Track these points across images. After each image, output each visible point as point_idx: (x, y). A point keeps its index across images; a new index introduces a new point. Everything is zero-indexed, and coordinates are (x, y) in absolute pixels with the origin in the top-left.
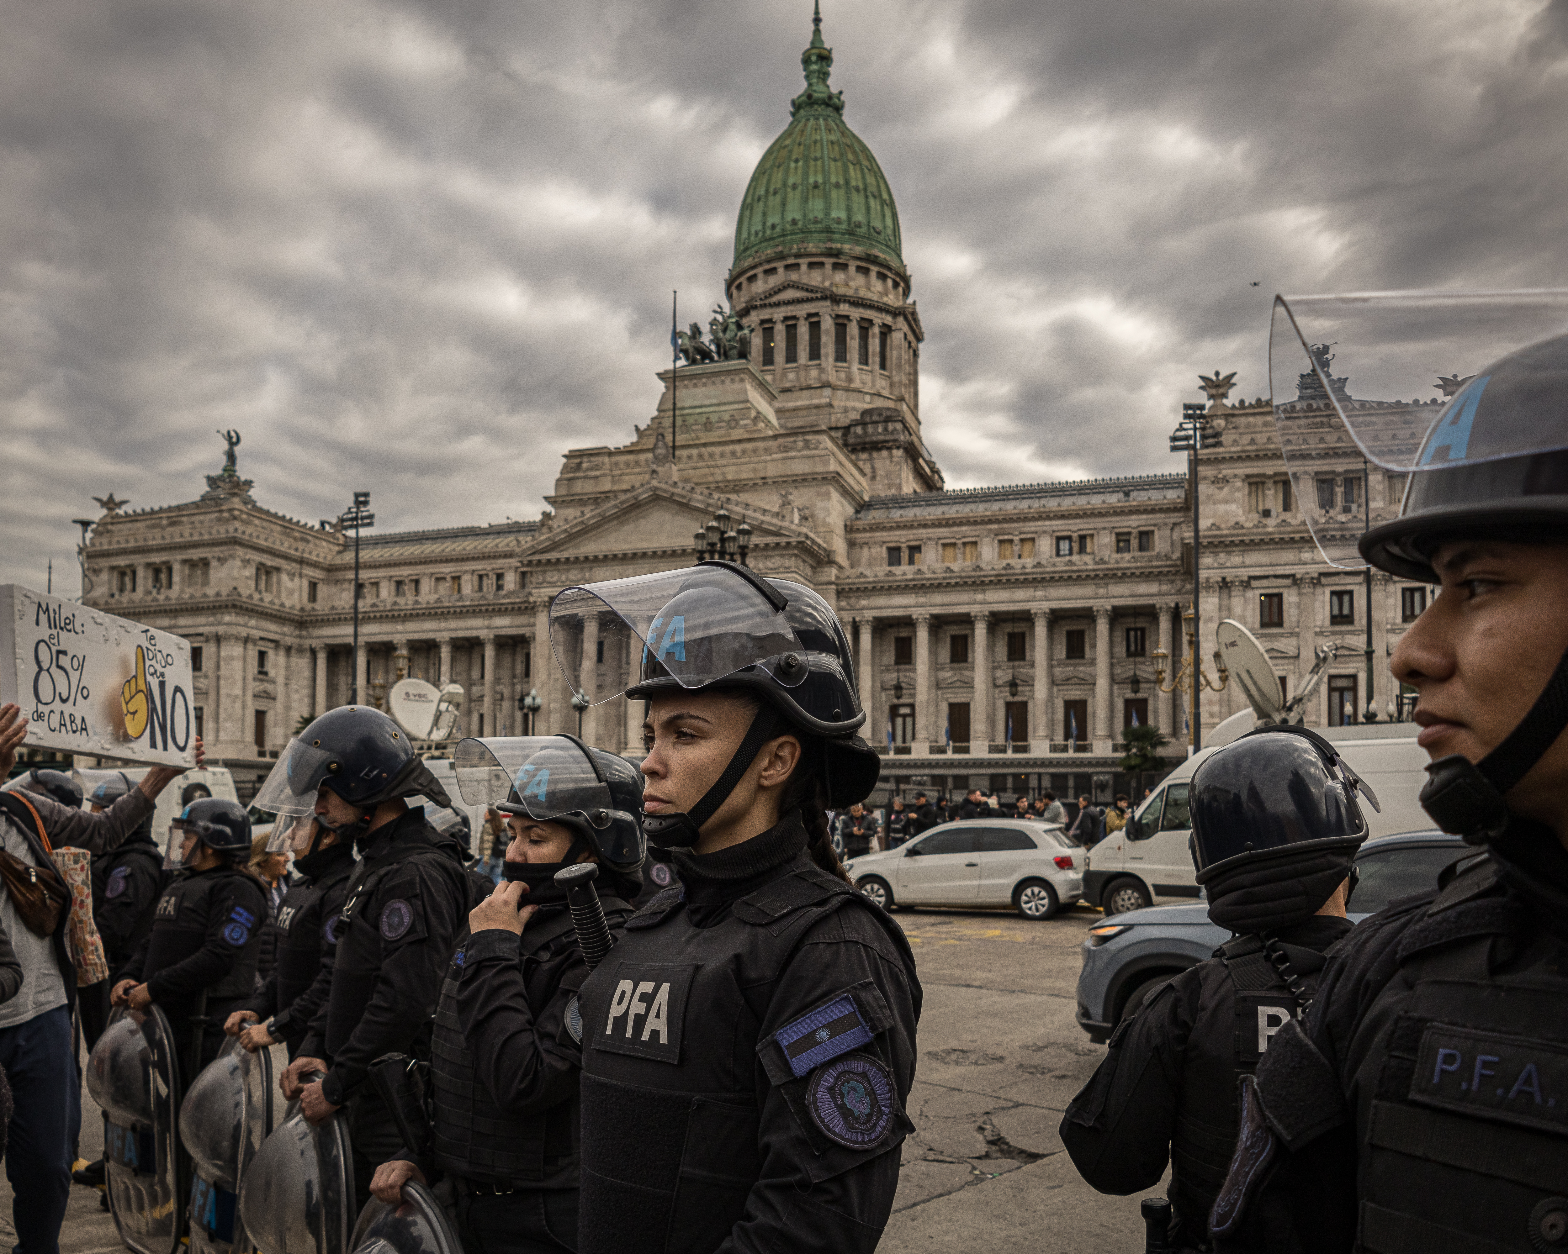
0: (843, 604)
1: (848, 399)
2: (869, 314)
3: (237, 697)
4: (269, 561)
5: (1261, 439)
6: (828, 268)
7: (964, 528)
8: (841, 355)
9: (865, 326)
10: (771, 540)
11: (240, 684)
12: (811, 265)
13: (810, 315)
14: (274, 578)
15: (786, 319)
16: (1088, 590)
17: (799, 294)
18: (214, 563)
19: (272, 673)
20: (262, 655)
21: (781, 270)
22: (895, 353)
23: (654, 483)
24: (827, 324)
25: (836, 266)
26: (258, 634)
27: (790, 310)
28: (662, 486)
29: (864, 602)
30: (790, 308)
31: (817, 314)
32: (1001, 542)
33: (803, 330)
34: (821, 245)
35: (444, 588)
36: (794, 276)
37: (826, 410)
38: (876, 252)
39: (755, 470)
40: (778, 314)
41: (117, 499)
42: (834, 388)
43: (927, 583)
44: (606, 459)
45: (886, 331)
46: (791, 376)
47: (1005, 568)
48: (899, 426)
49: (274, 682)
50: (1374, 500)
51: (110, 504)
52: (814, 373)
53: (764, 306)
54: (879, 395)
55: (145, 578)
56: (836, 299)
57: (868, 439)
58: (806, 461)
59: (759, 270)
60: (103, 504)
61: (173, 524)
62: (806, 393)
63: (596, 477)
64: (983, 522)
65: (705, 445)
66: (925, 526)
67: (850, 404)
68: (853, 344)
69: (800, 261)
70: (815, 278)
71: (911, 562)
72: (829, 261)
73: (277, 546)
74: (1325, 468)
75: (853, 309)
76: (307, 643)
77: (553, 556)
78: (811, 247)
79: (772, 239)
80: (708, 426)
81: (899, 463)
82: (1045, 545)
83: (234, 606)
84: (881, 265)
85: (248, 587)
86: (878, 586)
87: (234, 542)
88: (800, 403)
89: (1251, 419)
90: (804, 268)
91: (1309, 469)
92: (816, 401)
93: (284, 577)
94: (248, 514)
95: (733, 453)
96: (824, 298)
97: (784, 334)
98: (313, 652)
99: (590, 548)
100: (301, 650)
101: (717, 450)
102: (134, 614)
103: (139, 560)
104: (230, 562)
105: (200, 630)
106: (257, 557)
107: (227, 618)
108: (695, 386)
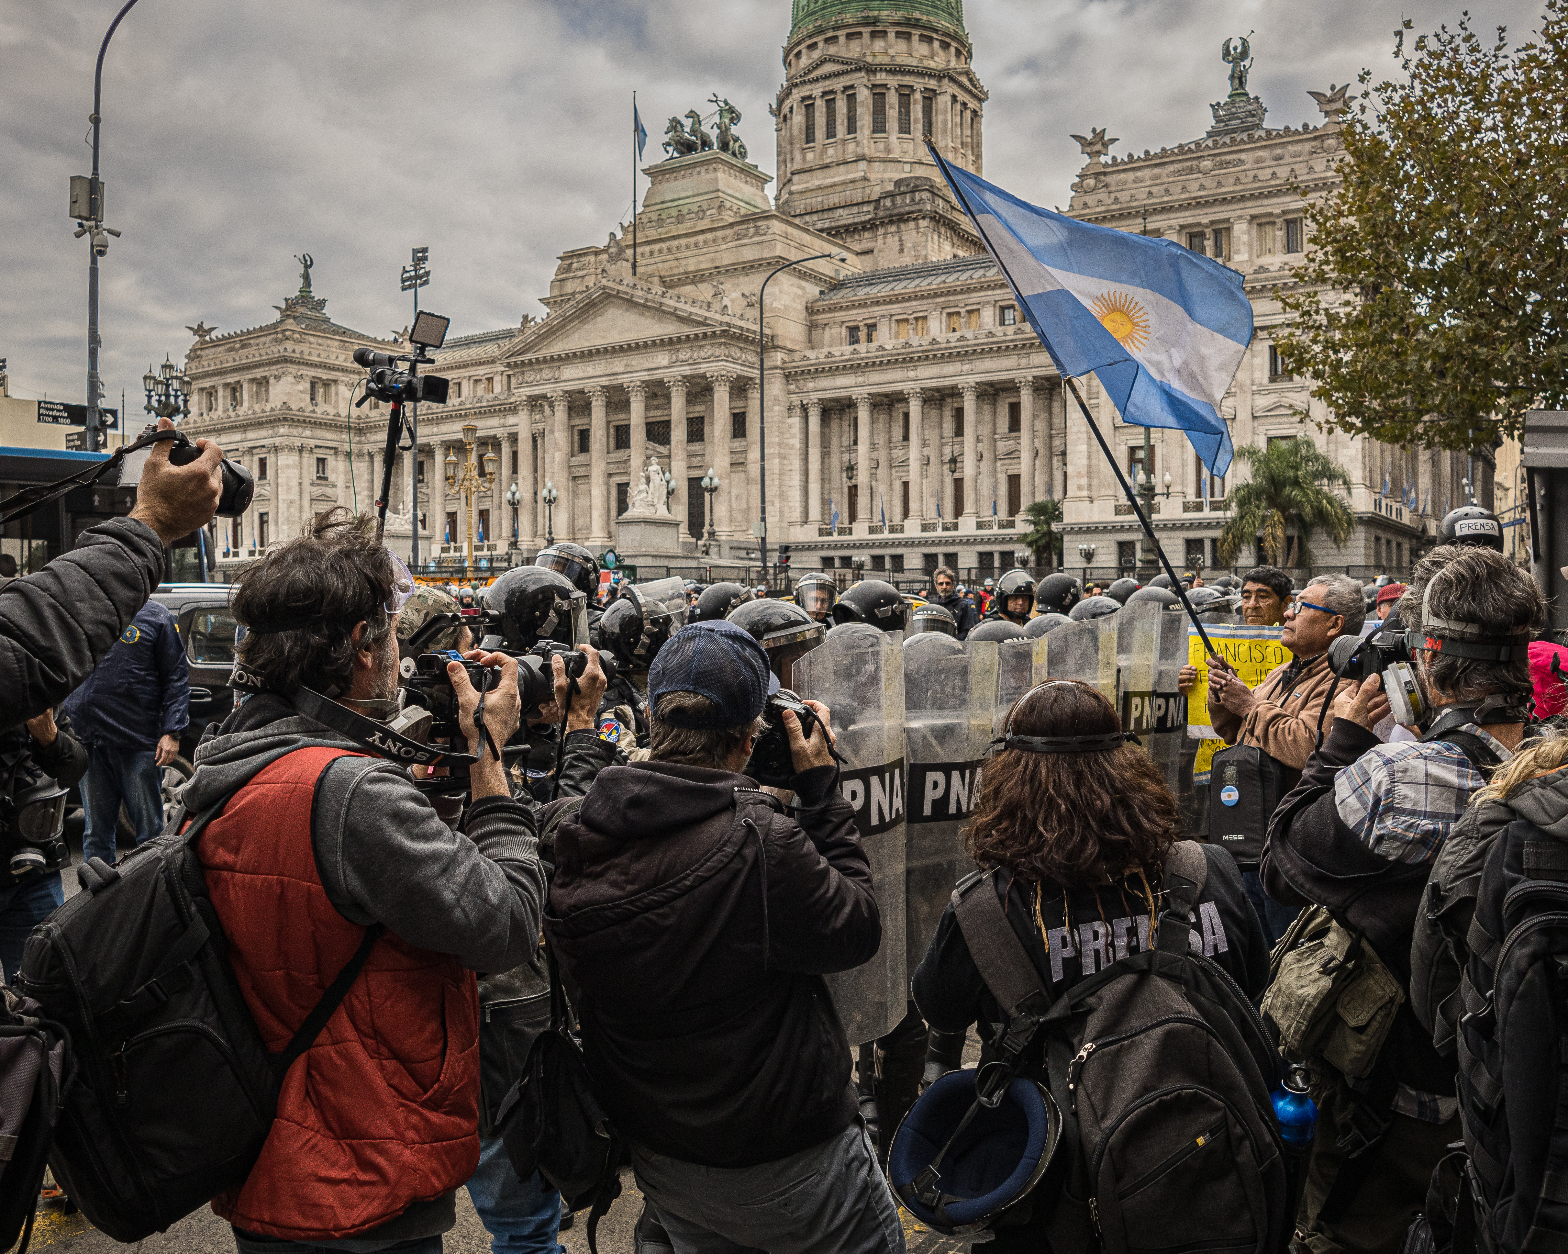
0: (792, 387)
1: (885, 171)
2: (908, 80)
3: (292, 502)
4: (324, 375)
5: (1124, 196)
6: (866, 37)
7: (914, 303)
8: (879, 127)
9: (905, 95)
10: (700, 330)
11: (296, 489)
12: (849, 36)
13: (846, 88)
14: (333, 389)
15: (825, 94)
16: (1011, 361)
17: (835, 68)
18: (272, 381)
19: (332, 477)
20: (321, 462)
21: (821, 45)
22: (940, 118)
23: (604, 282)
24: (864, 95)
25: (874, 35)
26: (313, 443)
27: (828, 85)
28: (611, 284)
29: (810, 385)
30: (828, 82)
31: (852, 87)
32: (949, 315)
33: (841, 105)
34: (859, 15)
35: (481, 389)
36: (832, 50)
37: (860, 184)
38: (917, 15)
39: (713, 260)
40: (817, 90)
41: (206, 327)
42: (870, 161)
43: (863, 363)
44: (592, 258)
45: (930, 97)
46: (831, 151)
47: (931, 344)
48: (925, 195)
49: (334, 486)
50: (1238, 252)
51: (200, 331)
52: (851, 147)
53: (804, 83)
54: (921, 163)
55: (224, 397)
56: (871, 70)
57: (896, 211)
58: (756, 247)
59: (804, 45)
60: (196, 332)
61: (244, 346)
62: (843, 168)
63: (583, 277)
64: (929, 296)
65: (674, 238)
66: (878, 303)
67: (887, 175)
68: (892, 114)
69: (838, 33)
70: (854, 50)
71: (870, 340)
72: (866, 30)
73: (332, 361)
74: (1191, 220)
75: (891, 77)
76: (366, 448)
77: (526, 357)
78: (849, 18)
79: (814, 13)
80: (680, 218)
81: (925, 234)
82: (988, 316)
83: (285, 419)
84: (924, 27)
85: (301, 400)
86: (820, 367)
87: (285, 360)
88: (836, 179)
89: (1122, 176)
90: (842, 40)
91: (1174, 223)
92: (851, 176)
93: (342, 388)
94: (300, 333)
95: (696, 244)
96: (858, 70)
97: (824, 109)
98: (371, 456)
99: (559, 347)
100: (360, 455)
101: (683, 242)
102: (215, 431)
103: (218, 381)
104: (284, 379)
105: (263, 442)
106: (310, 372)
107: (282, 431)
108: (676, 179)
